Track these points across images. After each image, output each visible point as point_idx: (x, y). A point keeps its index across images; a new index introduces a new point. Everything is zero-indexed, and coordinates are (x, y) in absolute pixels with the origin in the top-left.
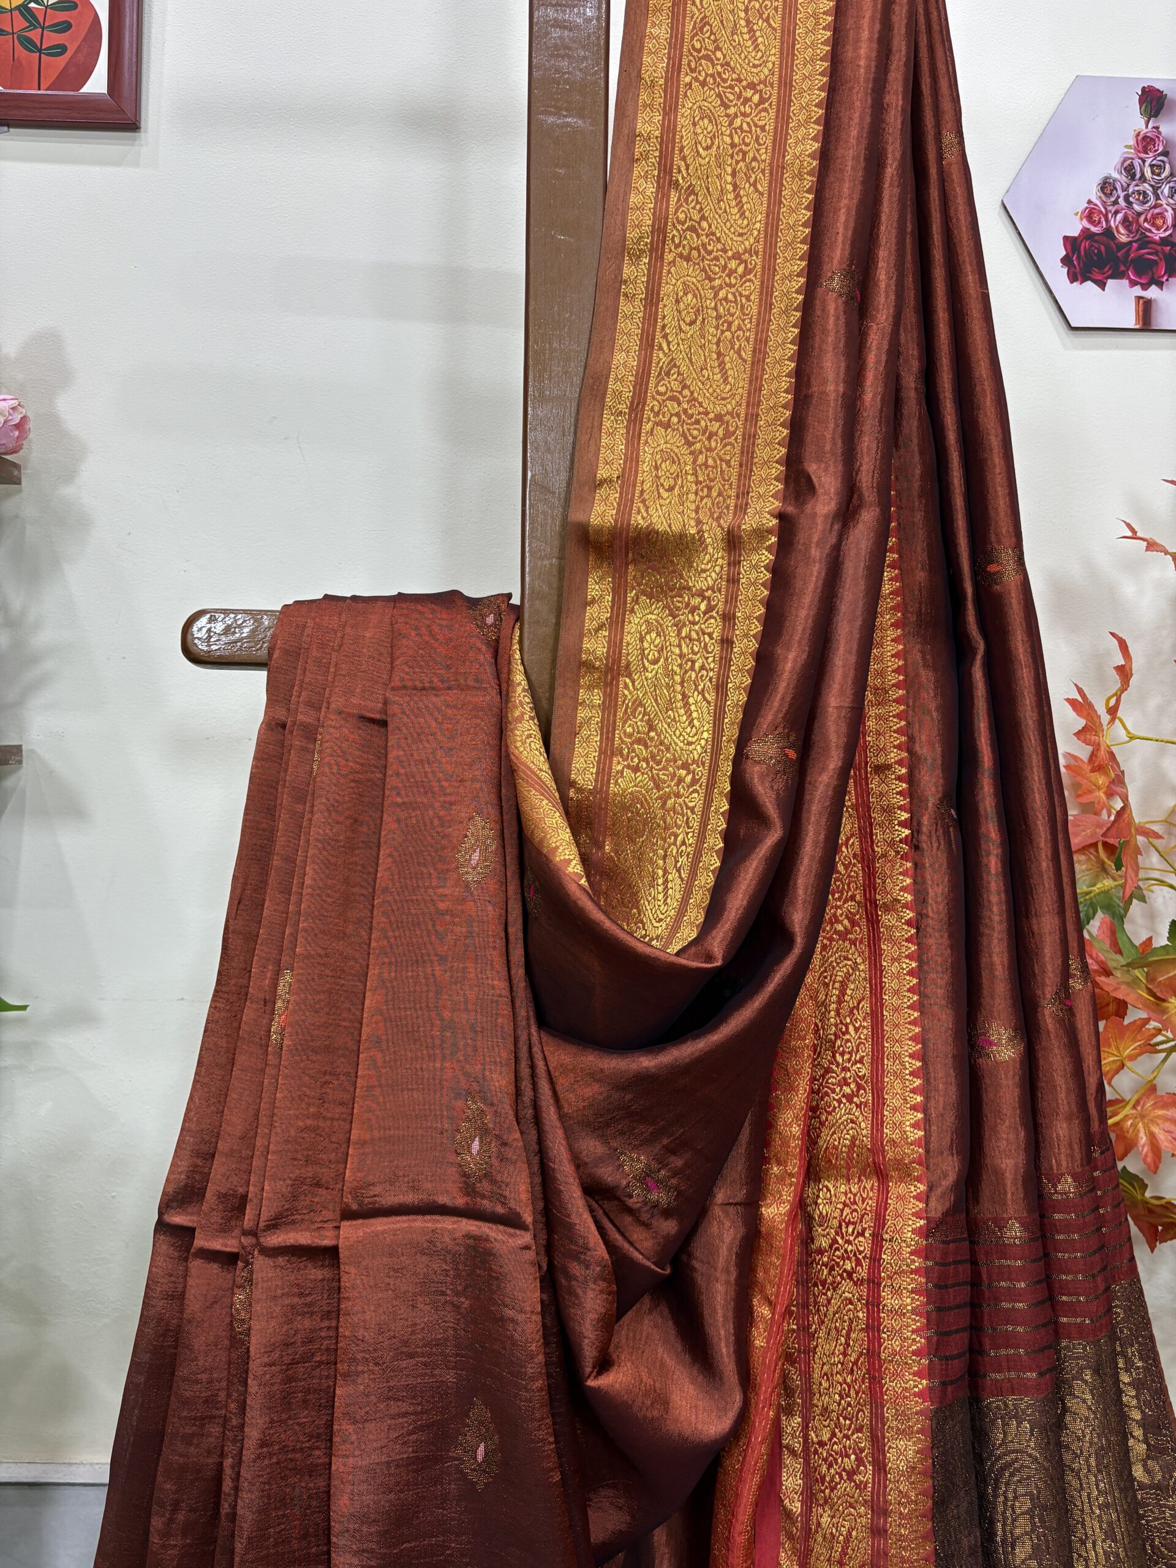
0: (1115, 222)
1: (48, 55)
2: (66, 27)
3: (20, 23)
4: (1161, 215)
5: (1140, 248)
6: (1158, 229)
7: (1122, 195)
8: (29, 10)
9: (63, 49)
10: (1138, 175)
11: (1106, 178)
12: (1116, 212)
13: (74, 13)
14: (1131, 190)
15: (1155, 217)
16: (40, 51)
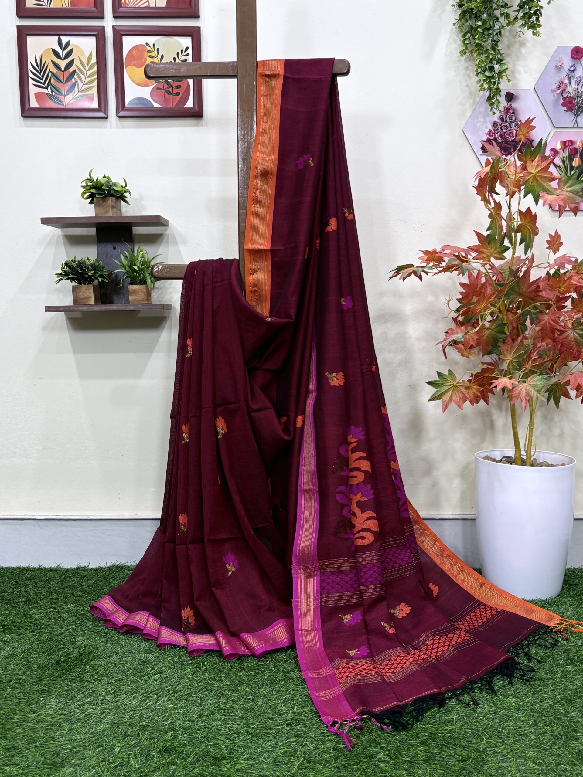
0: (497, 135)
1: (175, 95)
2: (179, 87)
3: (166, 86)
4: (512, 133)
5: (504, 144)
6: (511, 137)
7: (500, 127)
8: (168, 82)
9: (179, 94)
10: (505, 120)
11: (495, 122)
12: (498, 132)
13: (182, 82)
14: (502, 125)
15: (510, 133)
16: (172, 95)
